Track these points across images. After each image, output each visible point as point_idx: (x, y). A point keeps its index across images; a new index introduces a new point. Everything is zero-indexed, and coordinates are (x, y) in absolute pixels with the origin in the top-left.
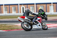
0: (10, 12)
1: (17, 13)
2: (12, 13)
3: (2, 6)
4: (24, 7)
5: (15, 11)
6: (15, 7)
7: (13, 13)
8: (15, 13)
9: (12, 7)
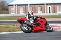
0: (36, 12)
1: (43, 13)
2: (37, 13)
3: (27, 6)
4: (51, 7)
5: (41, 11)
6: (41, 7)
7: (39, 13)
8: (41, 13)
9: (38, 7)
